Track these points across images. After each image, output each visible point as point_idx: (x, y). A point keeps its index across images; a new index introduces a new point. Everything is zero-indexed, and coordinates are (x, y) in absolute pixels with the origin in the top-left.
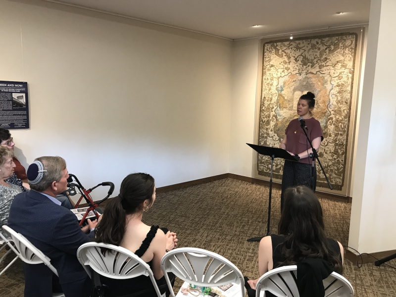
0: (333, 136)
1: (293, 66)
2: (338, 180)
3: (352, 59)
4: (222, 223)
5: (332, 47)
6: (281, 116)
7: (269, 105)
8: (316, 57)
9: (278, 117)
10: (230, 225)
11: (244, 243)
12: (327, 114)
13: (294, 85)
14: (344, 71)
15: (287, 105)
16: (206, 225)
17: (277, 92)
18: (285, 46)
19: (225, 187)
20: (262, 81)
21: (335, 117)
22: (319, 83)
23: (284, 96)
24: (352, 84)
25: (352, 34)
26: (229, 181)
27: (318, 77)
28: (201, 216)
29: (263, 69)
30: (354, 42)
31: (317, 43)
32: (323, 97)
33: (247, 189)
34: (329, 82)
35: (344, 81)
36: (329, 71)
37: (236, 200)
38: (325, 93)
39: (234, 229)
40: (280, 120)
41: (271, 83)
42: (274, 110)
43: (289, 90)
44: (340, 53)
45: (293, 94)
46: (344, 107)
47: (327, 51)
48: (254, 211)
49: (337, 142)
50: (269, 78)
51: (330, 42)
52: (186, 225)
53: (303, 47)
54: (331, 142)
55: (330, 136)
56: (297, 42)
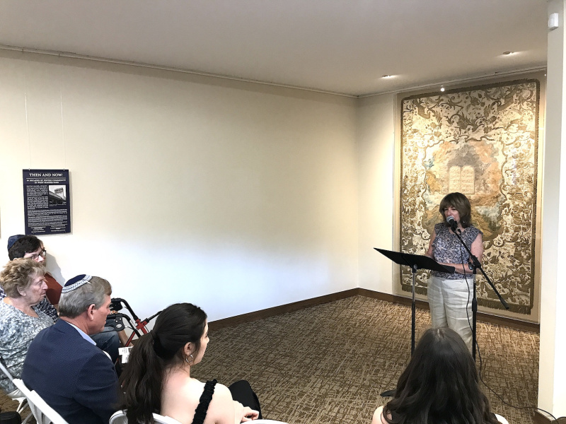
0: (512, 231)
1: (445, 129)
2: (523, 298)
3: (534, 118)
4: (344, 367)
5: (503, 101)
6: (431, 203)
7: (413, 187)
8: (479, 116)
9: (428, 205)
10: (357, 369)
11: (375, 399)
12: (500, 199)
13: (448, 158)
14: (523, 134)
15: (440, 186)
16: (320, 371)
17: (424, 168)
18: (432, 102)
19: (353, 310)
20: (402, 154)
21: (513, 203)
22: (486, 154)
23: (434, 173)
24: (536, 153)
25: (531, 81)
26: (358, 300)
27: (483, 145)
28: (313, 356)
29: (402, 136)
30: (535, 93)
31: (480, 96)
32: (494, 173)
33: (386, 311)
34: (500, 152)
35: (524, 150)
36: (499, 136)
37: (368, 331)
38: (496, 168)
39: (363, 376)
40: (430, 209)
41: (414, 156)
42: (420, 194)
43: (441, 164)
44: (515, 110)
45: (448, 171)
46: (526, 188)
47: (495, 106)
48: (394, 347)
49: (519, 241)
50: (411, 148)
51: (500, 93)
52: (290, 370)
53: (459, 103)
54: (509, 240)
55: (507, 231)
56: (450, 96)
